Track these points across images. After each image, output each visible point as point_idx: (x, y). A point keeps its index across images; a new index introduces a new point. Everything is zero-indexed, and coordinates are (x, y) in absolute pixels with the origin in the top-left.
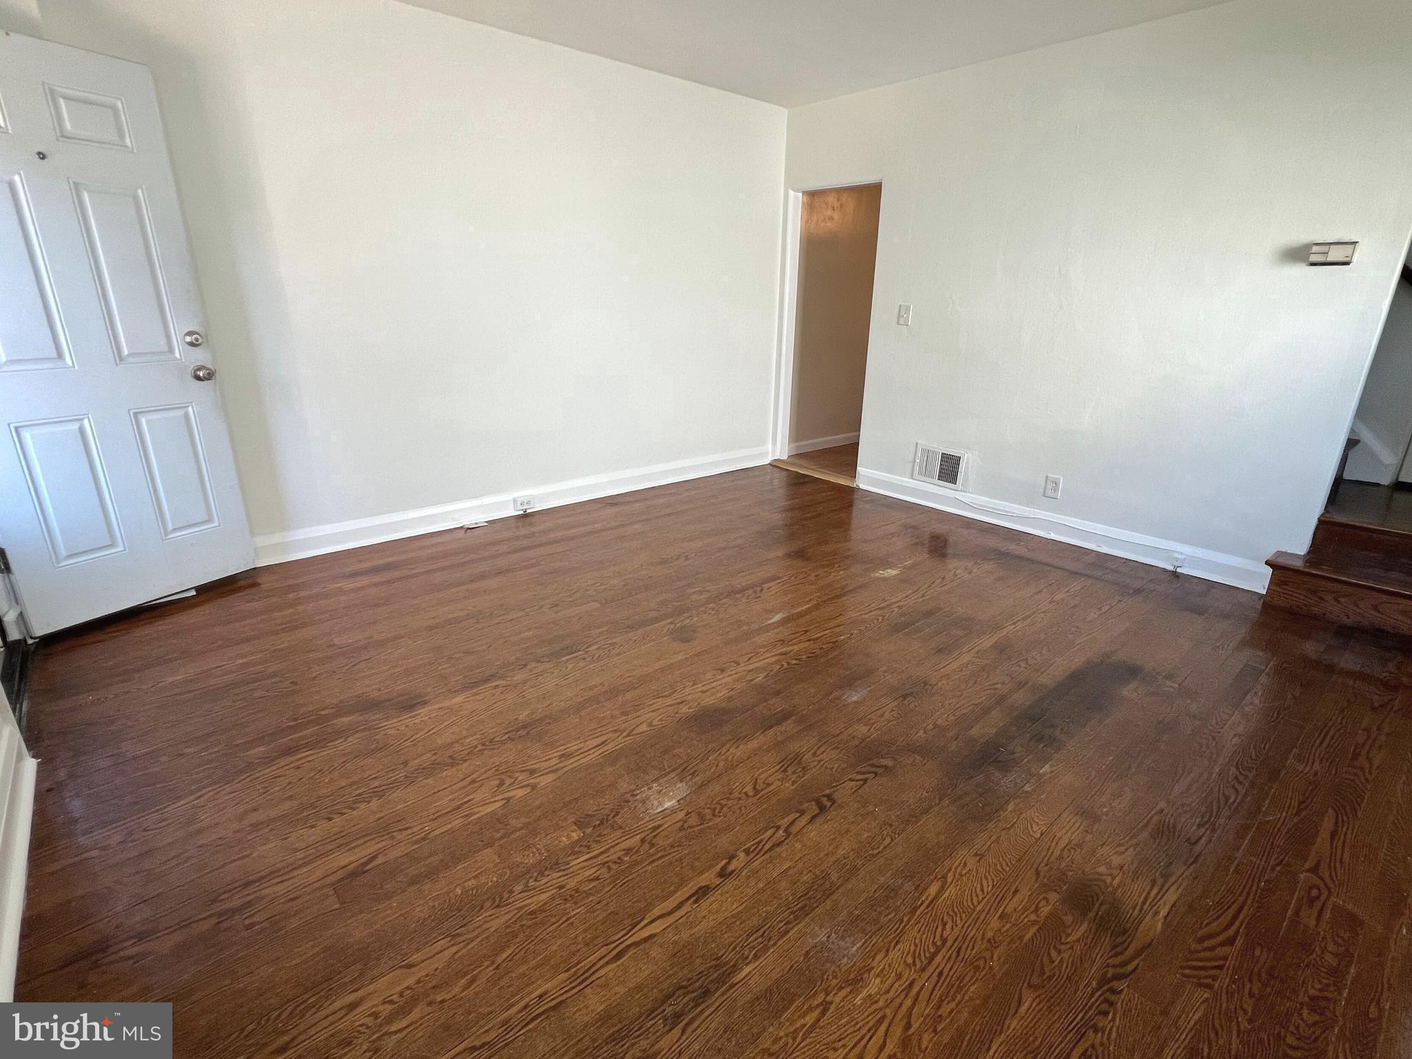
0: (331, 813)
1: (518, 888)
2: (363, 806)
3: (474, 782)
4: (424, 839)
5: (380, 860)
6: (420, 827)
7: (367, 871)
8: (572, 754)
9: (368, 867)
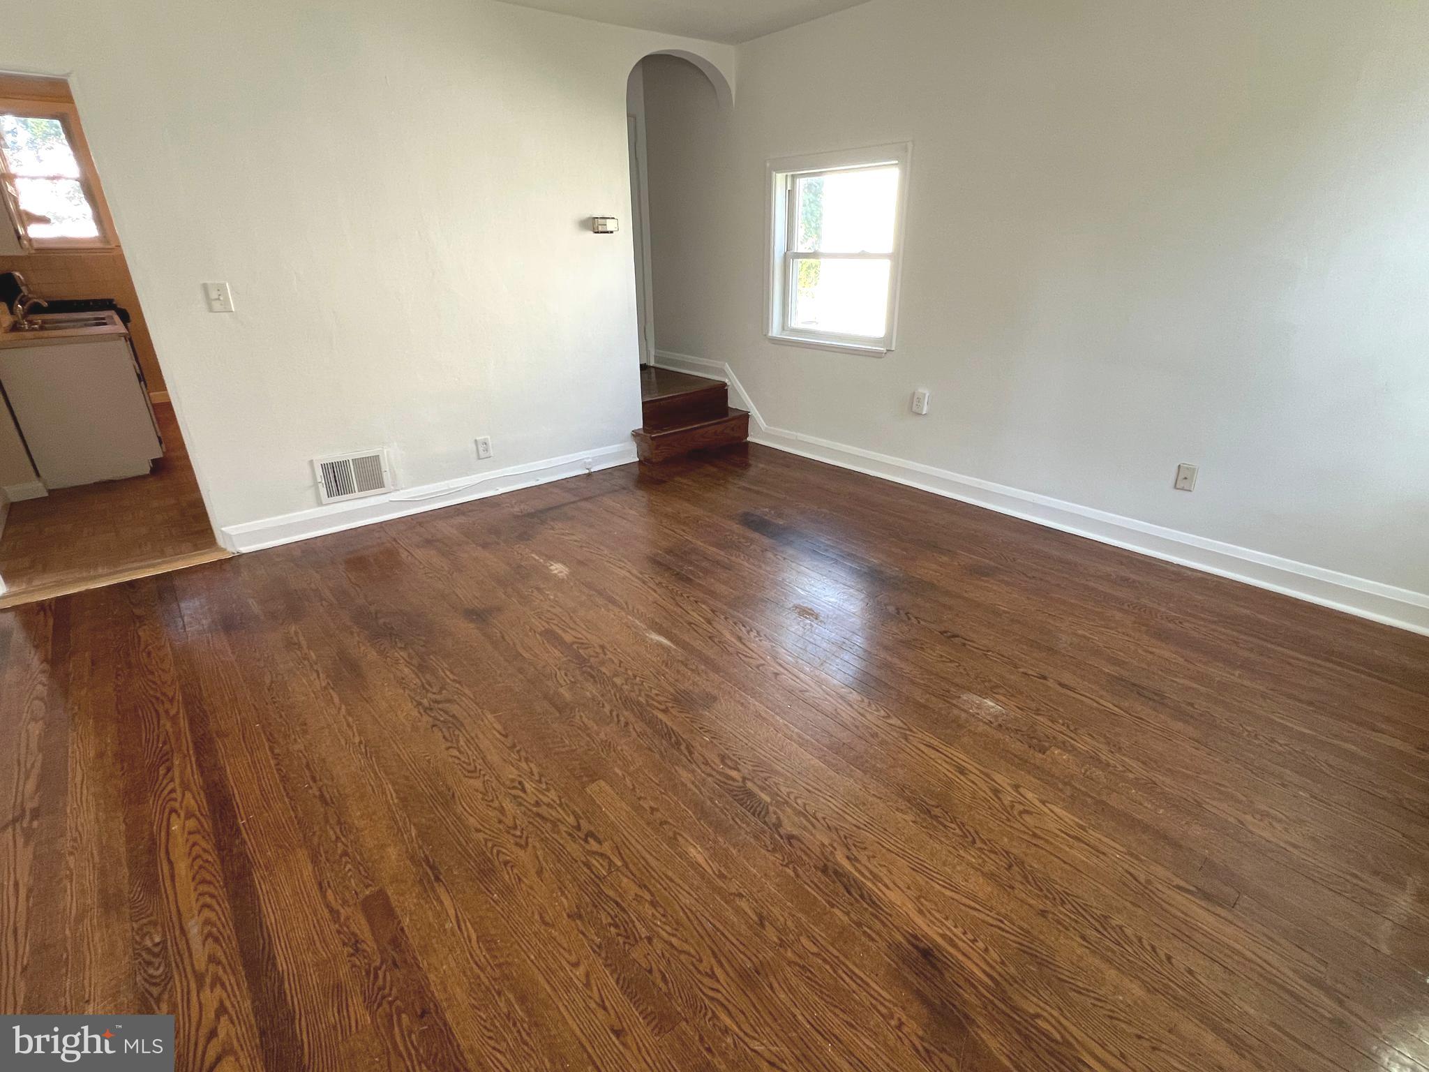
0: (1161, 961)
1: (1131, 776)
2: (1129, 931)
3: (1035, 835)
4: (1132, 855)
5: (1178, 881)
6: (1121, 863)
7: (1197, 888)
8: (956, 766)
9: (1194, 889)
